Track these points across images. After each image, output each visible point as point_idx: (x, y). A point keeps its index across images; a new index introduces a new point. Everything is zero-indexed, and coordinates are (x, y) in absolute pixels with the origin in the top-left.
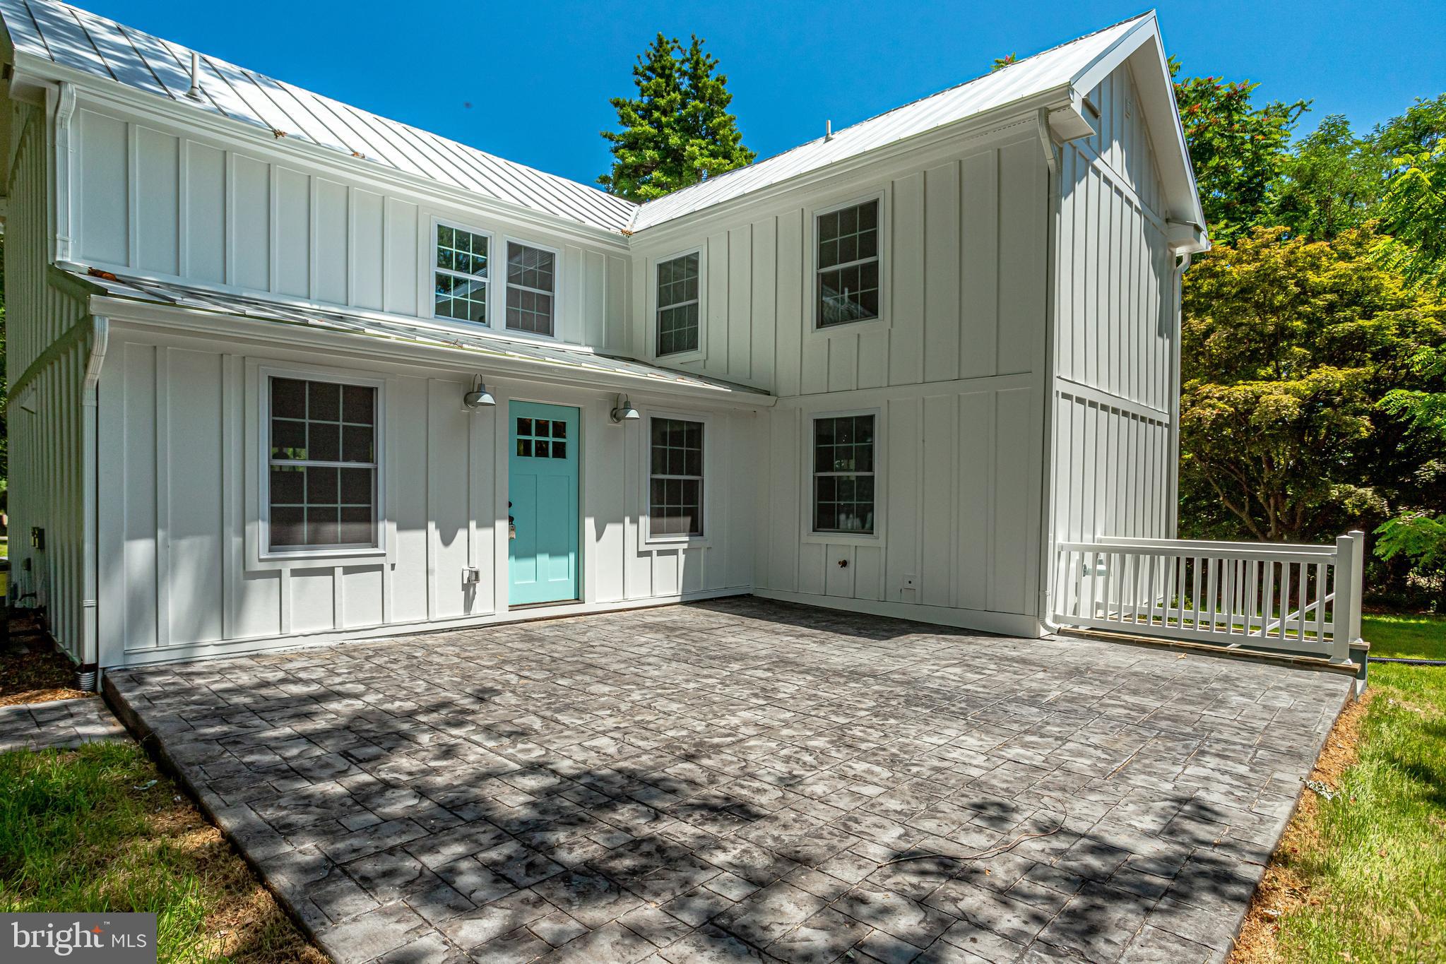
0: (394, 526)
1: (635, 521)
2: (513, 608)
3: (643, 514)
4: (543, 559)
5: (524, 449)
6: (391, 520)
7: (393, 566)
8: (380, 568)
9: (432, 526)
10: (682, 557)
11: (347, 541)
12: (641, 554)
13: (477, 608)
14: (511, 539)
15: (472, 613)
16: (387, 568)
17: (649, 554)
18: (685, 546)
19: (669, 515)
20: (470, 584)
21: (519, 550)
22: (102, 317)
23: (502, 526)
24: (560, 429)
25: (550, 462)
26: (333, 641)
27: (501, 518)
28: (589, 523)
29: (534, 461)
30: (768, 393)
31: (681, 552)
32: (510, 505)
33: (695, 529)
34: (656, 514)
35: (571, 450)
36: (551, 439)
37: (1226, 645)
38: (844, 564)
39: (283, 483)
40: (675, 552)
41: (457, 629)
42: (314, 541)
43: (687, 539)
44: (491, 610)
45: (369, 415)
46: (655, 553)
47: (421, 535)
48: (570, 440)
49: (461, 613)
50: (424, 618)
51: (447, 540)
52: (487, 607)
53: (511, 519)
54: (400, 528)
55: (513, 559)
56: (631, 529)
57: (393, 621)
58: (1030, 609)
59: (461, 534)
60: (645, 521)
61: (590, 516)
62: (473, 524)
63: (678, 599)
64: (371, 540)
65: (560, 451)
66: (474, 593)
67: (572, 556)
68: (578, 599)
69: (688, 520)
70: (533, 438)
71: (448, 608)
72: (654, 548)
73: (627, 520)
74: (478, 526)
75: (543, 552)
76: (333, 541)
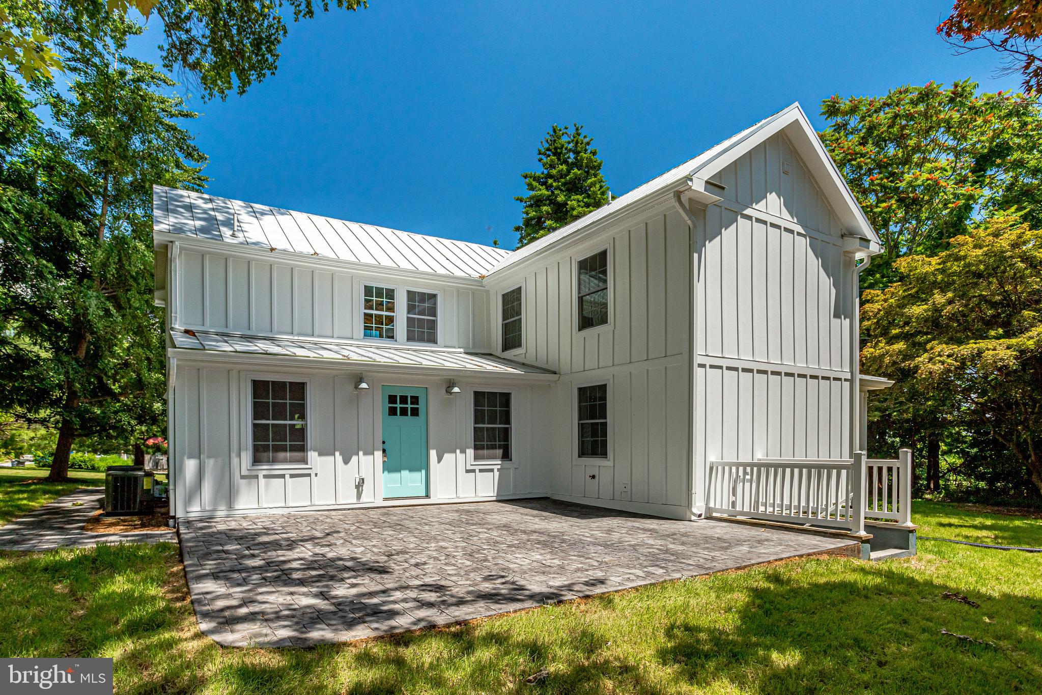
0: (316, 454)
1: (463, 451)
2: (386, 499)
3: (469, 448)
4: (405, 473)
5: (393, 412)
6: (315, 450)
7: (316, 475)
8: (309, 475)
9: (337, 454)
10: (497, 474)
11: (293, 461)
12: (468, 471)
13: (364, 498)
14: (384, 462)
15: (361, 501)
16: (313, 475)
17: (474, 471)
18: (499, 467)
19: (488, 448)
20: (360, 485)
21: (389, 468)
22: (173, 358)
23: (379, 454)
24: (415, 400)
25: (409, 418)
26: (285, 511)
27: (378, 450)
28: (433, 454)
29: (398, 418)
30: (555, 373)
31: (496, 471)
32: (384, 442)
33: (506, 456)
34: (476, 448)
35: (422, 411)
36: (409, 406)
37: (803, 524)
38: (593, 477)
39: (259, 432)
40: (492, 470)
41: (353, 509)
42: (274, 461)
43: (500, 462)
44: (373, 500)
45: (303, 397)
46: (477, 471)
47: (331, 458)
48: (421, 406)
49: (355, 501)
50: (334, 503)
51: (346, 461)
52: (368, 498)
53: (384, 451)
54: (320, 455)
55: (386, 473)
56: (461, 457)
57: (317, 503)
58: (684, 503)
59: (354, 459)
60: (470, 452)
61: (433, 449)
62: (361, 453)
63: (494, 499)
64: (304, 461)
65: (415, 412)
66: (362, 490)
67: (423, 472)
68: (427, 496)
69: (501, 451)
70: (398, 406)
71: (348, 498)
72: (477, 468)
73: (458, 451)
74: (365, 454)
75: (405, 469)
76: (285, 461)
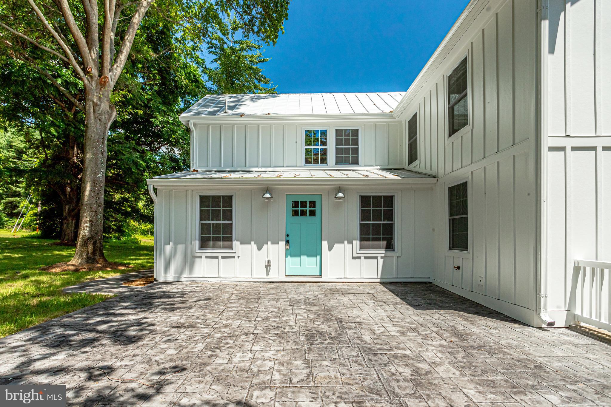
0: (239, 243)
1: (350, 242)
2: (288, 276)
3: (355, 240)
4: (304, 258)
5: (295, 213)
6: (237, 240)
7: (239, 257)
8: (234, 257)
9: (253, 243)
10: (381, 261)
11: (225, 247)
12: (354, 258)
13: (271, 274)
14: (287, 250)
15: (269, 276)
16: (236, 257)
17: (359, 258)
18: (383, 255)
19: (373, 240)
20: (268, 265)
21: (290, 253)
23: (282, 244)
24: (313, 204)
25: (308, 218)
26: (218, 280)
27: (282, 241)
28: (325, 244)
29: (299, 218)
30: (434, 177)
31: (379, 258)
32: (288, 236)
33: (389, 246)
34: (362, 239)
35: (317, 213)
36: (308, 209)
38: (459, 268)
39: (204, 229)
40: (376, 258)
41: (263, 282)
42: (214, 247)
43: (384, 252)
44: (277, 276)
45: (231, 205)
46: (362, 258)
47: (249, 246)
48: (317, 209)
49: (265, 276)
50: (250, 276)
51: (259, 249)
52: (274, 275)
53: (287, 242)
54: (241, 243)
55: (289, 257)
56: (348, 246)
57: (238, 276)
59: (265, 246)
60: (357, 243)
61: (325, 240)
62: (269, 243)
63: (378, 281)
64: (231, 247)
65: (312, 213)
66: (270, 269)
67: (318, 257)
68: (321, 276)
69: (385, 242)
70: (300, 209)
71: (260, 273)
72: (362, 256)
73: (346, 242)
74: (272, 243)
75: (304, 254)
76: (220, 248)
